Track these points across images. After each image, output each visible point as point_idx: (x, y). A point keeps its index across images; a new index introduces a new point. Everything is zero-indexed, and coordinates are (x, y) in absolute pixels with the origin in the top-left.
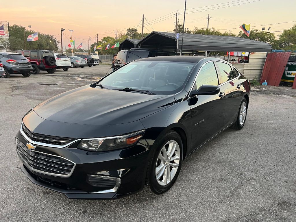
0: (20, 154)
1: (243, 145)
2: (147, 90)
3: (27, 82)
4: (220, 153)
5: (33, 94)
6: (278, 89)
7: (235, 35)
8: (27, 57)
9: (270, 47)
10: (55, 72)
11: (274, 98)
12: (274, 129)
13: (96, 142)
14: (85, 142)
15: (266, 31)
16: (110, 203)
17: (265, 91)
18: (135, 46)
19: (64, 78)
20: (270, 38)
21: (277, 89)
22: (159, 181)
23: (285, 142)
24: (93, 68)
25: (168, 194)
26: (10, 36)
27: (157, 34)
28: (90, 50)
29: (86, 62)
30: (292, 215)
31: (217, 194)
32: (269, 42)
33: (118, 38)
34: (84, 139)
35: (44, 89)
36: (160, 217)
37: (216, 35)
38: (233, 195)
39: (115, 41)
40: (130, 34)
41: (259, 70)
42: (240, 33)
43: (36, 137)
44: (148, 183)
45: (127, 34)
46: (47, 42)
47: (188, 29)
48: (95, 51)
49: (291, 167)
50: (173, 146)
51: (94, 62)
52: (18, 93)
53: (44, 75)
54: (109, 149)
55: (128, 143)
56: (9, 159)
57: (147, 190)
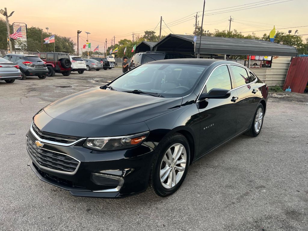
0: (30, 152)
1: (256, 153)
2: (156, 93)
3: (42, 84)
4: (231, 160)
5: (47, 96)
6: (303, 96)
7: (259, 38)
8: (44, 59)
9: (295, 51)
10: (70, 75)
11: (297, 105)
12: (293, 137)
13: (101, 141)
14: (90, 141)
15: (292, 34)
16: (114, 203)
17: (287, 97)
18: (151, 49)
19: (79, 81)
20: (297, 41)
21: (301, 95)
22: (163, 184)
23: (303, 151)
24: (108, 71)
25: (172, 197)
26: (27, 38)
27: (173, 36)
28: (106, 53)
29: (101, 65)
30: (300, 224)
31: (223, 200)
32: (296, 46)
33: (135, 41)
34: (89, 138)
35: (58, 91)
36: (162, 219)
37: (238, 37)
38: (240, 202)
39: (132, 44)
40: (148, 37)
41: (282, 75)
42: (264, 36)
43: (44, 135)
44: (152, 184)
45: (145, 37)
46: (64, 44)
47: (208, 31)
48: (112, 54)
49: (305, 176)
50: (179, 149)
51: (109, 66)
52: (33, 95)
53: (59, 77)
54: (113, 149)
55: (132, 143)
56: (20, 157)
57: (150, 191)
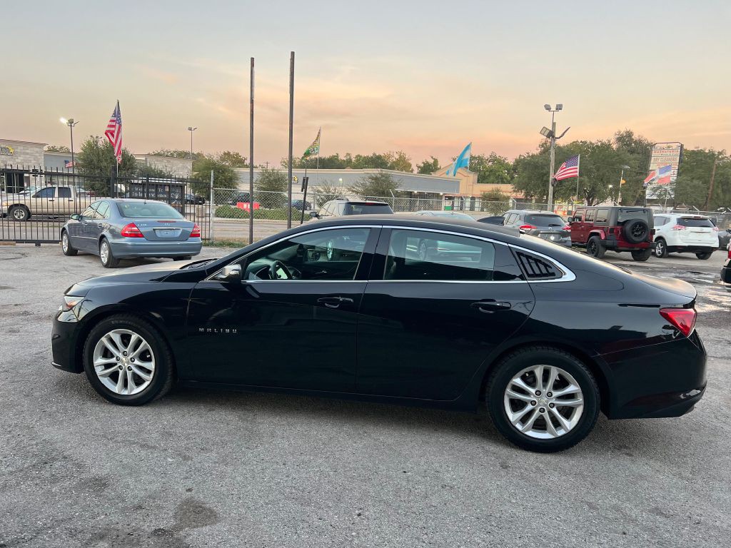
10: (651, 259)
26: (679, 174)
